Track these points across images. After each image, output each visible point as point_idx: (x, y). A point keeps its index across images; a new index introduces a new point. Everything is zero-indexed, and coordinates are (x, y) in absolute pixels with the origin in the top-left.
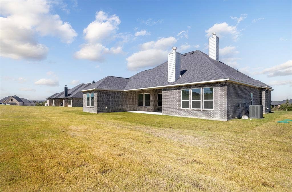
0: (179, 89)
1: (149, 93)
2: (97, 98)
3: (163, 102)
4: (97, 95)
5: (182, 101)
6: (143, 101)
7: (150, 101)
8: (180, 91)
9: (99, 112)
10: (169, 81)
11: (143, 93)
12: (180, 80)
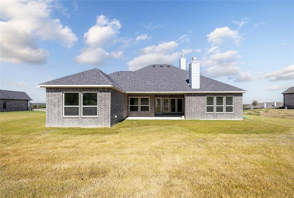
0: (204, 96)
1: (147, 97)
2: (110, 101)
3: (186, 107)
4: (110, 97)
5: (207, 106)
6: (138, 105)
7: (149, 106)
8: (206, 97)
9: (112, 124)
10: (193, 87)
11: (138, 96)
12: (203, 88)
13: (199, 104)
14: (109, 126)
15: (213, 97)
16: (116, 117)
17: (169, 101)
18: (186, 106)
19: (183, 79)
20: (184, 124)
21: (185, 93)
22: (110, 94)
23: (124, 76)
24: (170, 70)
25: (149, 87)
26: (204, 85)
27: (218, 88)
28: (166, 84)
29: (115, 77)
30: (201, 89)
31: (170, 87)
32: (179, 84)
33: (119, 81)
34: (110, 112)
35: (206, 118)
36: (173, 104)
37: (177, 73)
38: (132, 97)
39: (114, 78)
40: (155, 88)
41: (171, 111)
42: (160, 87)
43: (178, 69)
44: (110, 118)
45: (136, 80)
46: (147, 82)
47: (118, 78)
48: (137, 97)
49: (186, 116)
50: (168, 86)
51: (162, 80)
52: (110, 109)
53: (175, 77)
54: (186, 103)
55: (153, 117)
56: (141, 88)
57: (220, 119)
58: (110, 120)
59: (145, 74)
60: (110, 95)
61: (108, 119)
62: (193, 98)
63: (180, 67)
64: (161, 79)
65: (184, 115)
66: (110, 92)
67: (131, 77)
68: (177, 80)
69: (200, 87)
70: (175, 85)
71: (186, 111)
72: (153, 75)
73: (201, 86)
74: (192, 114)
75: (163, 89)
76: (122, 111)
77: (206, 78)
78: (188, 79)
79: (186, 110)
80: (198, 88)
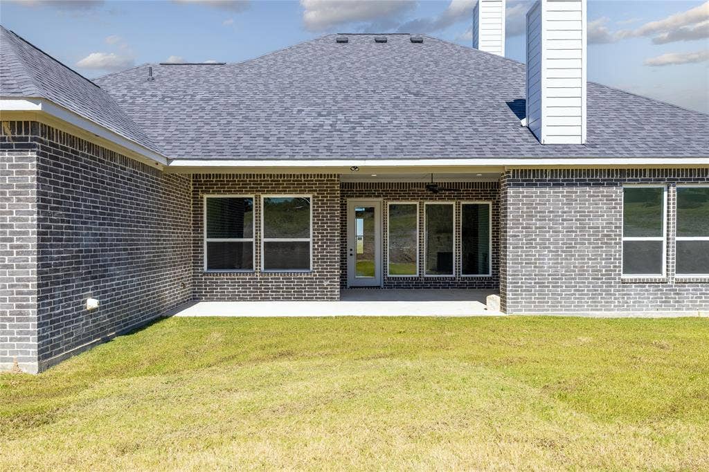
0: (611, 184)
1: (302, 192)
2: (32, 207)
3: (510, 248)
4: (31, 179)
5: (625, 243)
6: (253, 240)
7: (310, 240)
8: (618, 193)
9: (48, 353)
10: (549, 135)
11: (251, 191)
12: (605, 142)
13: (582, 228)
14: (31, 367)
15: (661, 190)
16: (92, 303)
17: (420, 218)
18: (510, 240)
19: (493, 97)
20: (501, 343)
21: (503, 167)
22: (31, 160)
23: (180, 84)
24: (422, 57)
25: (307, 136)
26: (607, 127)
27: (689, 140)
28: (402, 120)
29: (129, 88)
30: (594, 146)
31: (422, 136)
32: (473, 123)
33: (149, 109)
34: (32, 274)
35: (619, 307)
36: (439, 232)
37: (458, 71)
38: (219, 192)
39: (125, 92)
40: (337, 142)
41: (432, 271)
42: (366, 135)
43: (467, 50)
44: (32, 313)
45: (241, 102)
46: (300, 111)
47: (143, 92)
48: (247, 192)
49: (509, 295)
50: (412, 131)
51: (380, 101)
52: (32, 260)
53: (450, 90)
54: (510, 224)
55: (332, 299)
56: (260, 141)
57: (694, 313)
58: (32, 326)
59: (290, 76)
60: (32, 166)
61: (22, 317)
62: (553, 198)
63: (475, 43)
64: (377, 97)
65: (498, 293)
66: (30, 147)
67: (213, 88)
68: (462, 103)
69: (588, 135)
70: (450, 128)
71: (510, 271)
72: (337, 79)
73: (590, 132)
74: (541, 285)
75: (384, 148)
76: (151, 266)
77: (614, 91)
78: (523, 94)
79: (510, 263)
80: (577, 141)
